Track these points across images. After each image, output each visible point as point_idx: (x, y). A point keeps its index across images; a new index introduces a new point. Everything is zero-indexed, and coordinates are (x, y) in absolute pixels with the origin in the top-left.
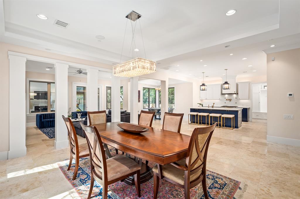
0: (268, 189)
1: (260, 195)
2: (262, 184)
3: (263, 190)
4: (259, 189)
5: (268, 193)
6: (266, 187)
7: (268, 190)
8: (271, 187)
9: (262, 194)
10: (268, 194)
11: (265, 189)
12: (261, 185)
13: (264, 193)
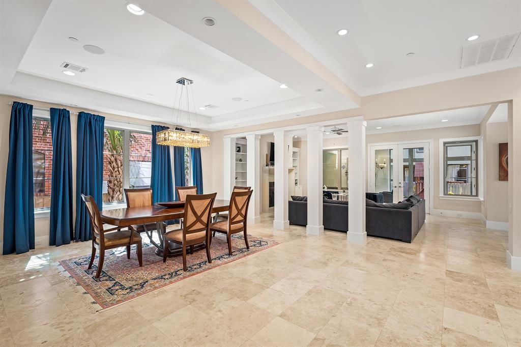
0: (63, 330)
1: (67, 315)
2: (78, 331)
3: (69, 323)
4: (75, 320)
5: (60, 326)
6: (69, 330)
7: (63, 328)
8: (62, 336)
9: (65, 318)
10: (58, 325)
11: (67, 327)
12: (79, 328)
13: (65, 321)
